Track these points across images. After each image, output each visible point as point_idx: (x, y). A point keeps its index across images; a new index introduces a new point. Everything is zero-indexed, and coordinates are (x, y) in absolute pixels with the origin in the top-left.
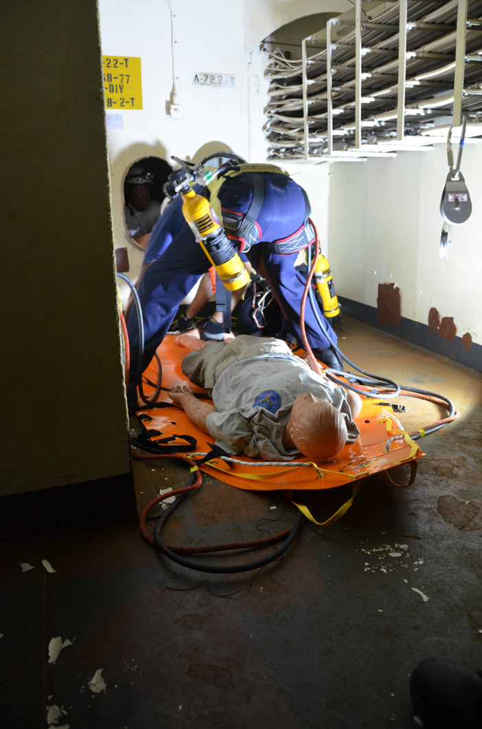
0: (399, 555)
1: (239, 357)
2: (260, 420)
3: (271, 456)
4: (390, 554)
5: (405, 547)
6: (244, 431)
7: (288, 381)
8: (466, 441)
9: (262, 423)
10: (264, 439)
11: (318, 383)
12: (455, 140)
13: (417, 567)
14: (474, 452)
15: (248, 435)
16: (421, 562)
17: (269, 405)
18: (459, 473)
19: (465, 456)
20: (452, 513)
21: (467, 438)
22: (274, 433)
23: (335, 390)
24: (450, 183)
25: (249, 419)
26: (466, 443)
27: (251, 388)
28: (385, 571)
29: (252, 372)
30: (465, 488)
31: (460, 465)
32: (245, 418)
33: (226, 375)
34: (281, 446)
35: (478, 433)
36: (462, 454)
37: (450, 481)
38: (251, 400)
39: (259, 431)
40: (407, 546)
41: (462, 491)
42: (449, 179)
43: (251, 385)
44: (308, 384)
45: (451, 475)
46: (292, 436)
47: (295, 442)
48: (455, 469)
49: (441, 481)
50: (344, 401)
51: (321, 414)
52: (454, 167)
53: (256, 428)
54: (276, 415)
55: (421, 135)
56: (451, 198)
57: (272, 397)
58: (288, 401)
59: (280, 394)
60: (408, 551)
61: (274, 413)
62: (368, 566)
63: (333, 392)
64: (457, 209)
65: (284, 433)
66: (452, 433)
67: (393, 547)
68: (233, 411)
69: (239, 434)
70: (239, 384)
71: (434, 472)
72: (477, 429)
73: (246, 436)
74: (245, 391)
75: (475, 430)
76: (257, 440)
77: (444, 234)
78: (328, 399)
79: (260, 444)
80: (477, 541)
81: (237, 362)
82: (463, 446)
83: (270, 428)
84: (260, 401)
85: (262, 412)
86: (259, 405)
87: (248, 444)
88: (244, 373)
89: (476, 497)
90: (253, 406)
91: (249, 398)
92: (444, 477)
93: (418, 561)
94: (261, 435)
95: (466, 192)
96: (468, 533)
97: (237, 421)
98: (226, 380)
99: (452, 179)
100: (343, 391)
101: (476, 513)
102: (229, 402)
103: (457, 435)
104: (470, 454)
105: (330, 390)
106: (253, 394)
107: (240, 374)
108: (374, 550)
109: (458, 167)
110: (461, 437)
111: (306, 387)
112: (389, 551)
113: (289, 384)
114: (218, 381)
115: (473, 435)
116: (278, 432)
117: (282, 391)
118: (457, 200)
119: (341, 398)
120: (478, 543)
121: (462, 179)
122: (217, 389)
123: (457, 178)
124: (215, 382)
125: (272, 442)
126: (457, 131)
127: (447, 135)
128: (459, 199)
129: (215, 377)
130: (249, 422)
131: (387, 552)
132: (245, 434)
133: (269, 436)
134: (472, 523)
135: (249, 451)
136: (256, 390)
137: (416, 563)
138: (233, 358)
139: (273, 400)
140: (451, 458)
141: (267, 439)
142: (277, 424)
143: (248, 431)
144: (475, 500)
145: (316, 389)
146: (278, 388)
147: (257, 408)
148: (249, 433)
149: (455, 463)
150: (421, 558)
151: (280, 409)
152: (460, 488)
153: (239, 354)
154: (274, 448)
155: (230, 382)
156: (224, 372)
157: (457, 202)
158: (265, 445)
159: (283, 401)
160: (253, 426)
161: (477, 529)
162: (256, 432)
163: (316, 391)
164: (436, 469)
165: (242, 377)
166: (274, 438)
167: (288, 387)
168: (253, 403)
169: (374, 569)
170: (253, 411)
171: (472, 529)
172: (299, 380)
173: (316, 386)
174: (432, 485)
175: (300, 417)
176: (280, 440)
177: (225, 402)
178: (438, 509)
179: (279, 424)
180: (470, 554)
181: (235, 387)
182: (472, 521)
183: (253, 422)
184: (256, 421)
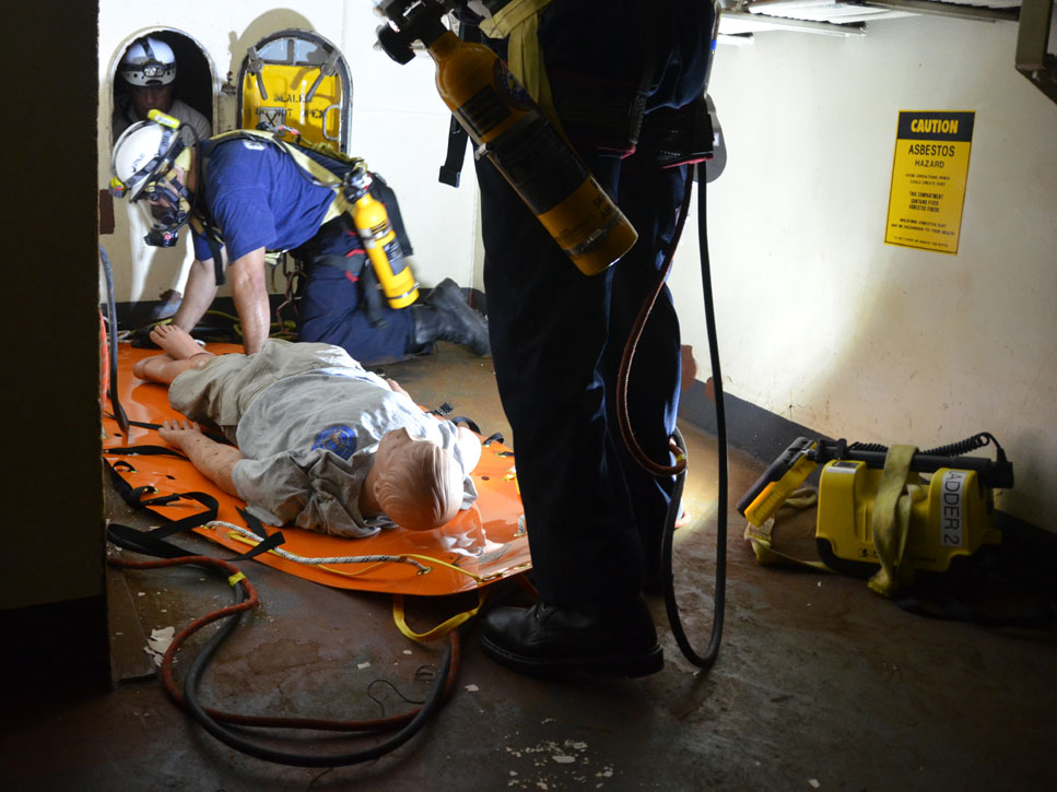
0: (571, 759)
1: (278, 374)
2: (324, 469)
3: (342, 527)
4: (555, 758)
5: (582, 746)
6: (297, 487)
9: (328, 474)
10: (331, 499)
13: (600, 783)
15: (304, 494)
16: (609, 775)
17: (337, 447)
19: (699, 592)
21: (703, 561)
22: (346, 490)
25: (307, 469)
26: (701, 569)
27: (305, 421)
28: (544, 787)
29: (305, 396)
31: (688, 608)
32: (300, 467)
33: (259, 403)
34: (357, 512)
36: (693, 589)
38: (308, 439)
39: (322, 487)
40: (585, 746)
43: (305, 416)
46: (377, 495)
47: (382, 503)
48: (679, 613)
50: (455, 444)
53: (317, 483)
54: (349, 463)
58: (367, 441)
60: (586, 754)
61: (347, 460)
62: (515, 778)
67: (561, 747)
68: (279, 455)
69: (289, 492)
70: (282, 416)
73: (300, 495)
74: (293, 426)
76: (319, 502)
79: (324, 508)
80: (709, 740)
81: (276, 381)
82: (696, 575)
83: (340, 482)
84: (322, 441)
85: (328, 457)
86: (321, 446)
87: (303, 509)
90: (312, 449)
91: (304, 436)
93: (604, 772)
94: (326, 494)
96: (694, 725)
97: (287, 472)
98: (260, 411)
101: (710, 693)
102: (266, 446)
104: (707, 589)
106: (312, 430)
107: (284, 401)
108: (528, 750)
110: (693, 559)
112: (554, 753)
114: (245, 413)
116: (352, 490)
119: (450, 439)
120: (710, 744)
122: (244, 426)
124: (240, 416)
125: (343, 505)
129: (239, 408)
130: (306, 473)
131: (550, 755)
132: (299, 491)
133: (338, 496)
134: (701, 710)
135: (305, 519)
136: (314, 423)
137: (599, 775)
138: (268, 376)
141: (335, 499)
142: (351, 476)
143: (303, 488)
146: (351, 422)
147: (319, 452)
148: (305, 491)
150: (609, 765)
151: (356, 454)
153: (279, 368)
155: (267, 415)
156: (256, 398)
158: (332, 509)
159: (361, 441)
160: (313, 480)
161: (710, 719)
162: (317, 488)
165: (287, 405)
166: (346, 499)
168: (311, 444)
169: (526, 784)
170: (311, 456)
171: (701, 720)
175: (391, 464)
176: (356, 502)
177: (260, 447)
179: (354, 476)
181: (275, 421)
182: (702, 705)
183: (313, 473)
184: (317, 471)
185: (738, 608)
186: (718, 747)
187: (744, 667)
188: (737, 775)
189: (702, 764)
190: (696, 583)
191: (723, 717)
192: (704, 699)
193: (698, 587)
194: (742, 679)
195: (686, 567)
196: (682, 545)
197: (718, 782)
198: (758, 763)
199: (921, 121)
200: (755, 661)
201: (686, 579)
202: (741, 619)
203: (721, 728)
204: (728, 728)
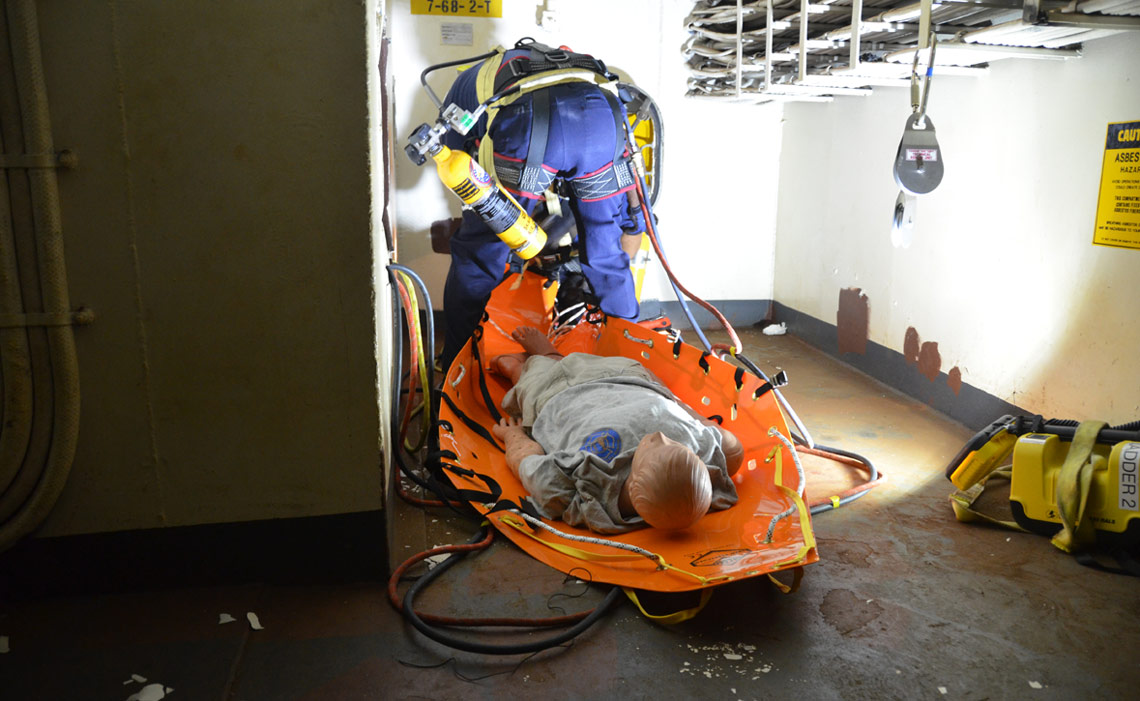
0: (739, 657)
1: (572, 382)
2: (586, 472)
3: (600, 525)
4: (725, 655)
5: (751, 648)
6: (560, 488)
7: (634, 416)
8: (905, 520)
9: (589, 476)
10: (590, 500)
11: (679, 421)
12: (922, 70)
13: (756, 675)
14: (910, 537)
16: (766, 670)
18: (876, 562)
19: (895, 540)
20: (840, 613)
21: (909, 517)
22: (607, 491)
23: (705, 431)
24: (910, 133)
25: (571, 470)
26: (905, 522)
27: (580, 424)
28: (709, 675)
29: (587, 402)
30: (874, 582)
31: (882, 552)
32: (563, 468)
33: (551, 407)
34: (615, 511)
35: (930, 512)
36: (892, 538)
37: (857, 571)
38: (577, 442)
39: (584, 489)
40: (754, 648)
41: (868, 585)
42: (909, 127)
43: (582, 420)
44: (663, 421)
45: (863, 563)
46: (630, 494)
47: (633, 502)
48: (872, 556)
49: (843, 569)
50: (717, 448)
51: (671, 462)
52: (919, 110)
53: (579, 483)
54: (611, 465)
55: (886, 61)
56: (910, 155)
57: (608, 438)
58: (632, 443)
59: (620, 434)
60: (751, 655)
61: (609, 462)
62: (687, 667)
63: (701, 434)
64: (919, 172)
65: (621, 490)
66: (888, 509)
67: (733, 648)
69: (553, 492)
70: (567, 420)
71: (837, 558)
72: (931, 506)
73: (565, 496)
74: (572, 429)
75: (926, 506)
76: (581, 502)
77: (899, 209)
78: (692, 444)
79: (584, 507)
80: (862, 651)
81: (568, 388)
83: (601, 483)
84: (590, 443)
85: (590, 459)
86: (589, 450)
87: (566, 507)
88: (578, 403)
89: (886, 595)
90: (579, 451)
91: (576, 439)
92: (849, 565)
93: (763, 668)
94: (586, 495)
95: (936, 147)
96: (853, 640)
97: (551, 473)
98: (551, 414)
99: (915, 127)
100: (716, 434)
101: (877, 616)
103: (897, 513)
104: (905, 539)
105: (696, 431)
106: (582, 433)
107: (571, 406)
108: (704, 648)
109: (923, 110)
110: (899, 515)
111: (661, 425)
112: (726, 651)
113: (634, 419)
114: (539, 416)
115: (921, 513)
116: (613, 489)
117: (624, 430)
118: (919, 158)
119: (713, 444)
120: (863, 655)
121: (930, 127)
123: (922, 125)
124: (536, 416)
125: (602, 506)
126: (924, 54)
127: (912, 60)
128: (924, 158)
129: (535, 409)
130: (570, 474)
131: (721, 654)
132: (562, 492)
133: (599, 497)
134: (864, 628)
135: (568, 517)
136: (586, 426)
137: (759, 670)
138: (563, 383)
139: (610, 442)
140: (872, 541)
141: (594, 500)
142: (612, 478)
143: (566, 489)
144: (882, 599)
145: (676, 427)
146: (618, 426)
147: (586, 455)
148: (569, 492)
149: (875, 548)
150: (769, 664)
151: (619, 456)
152: (868, 581)
153: (573, 377)
154: (604, 514)
155: (556, 417)
156: (549, 402)
157: (919, 161)
158: (592, 510)
159: (625, 444)
160: (576, 481)
161: (869, 636)
162: (579, 490)
163: (674, 432)
164: (841, 554)
165: (572, 409)
166: (605, 498)
167: (633, 425)
168: (579, 446)
169: (695, 672)
170: (576, 458)
171: (861, 636)
172: (651, 415)
173: (676, 424)
174: (825, 574)
175: (642, 466)
176: (615, 500)
178: (821, 606)
179: (614, 478)
180: (843, 667)
181: (561, 424)
182: (865, 625)
183: (576, 475)
184: (580, 473)
185: (926, 554)
186: (868, 657)
187: (914, 599)
188: (877, 679)
189: (850, 669)
190: (895, 533)
191: (882, 635)
192: (869, 621)
193: (896, 536)
194: (909, 608)
195: (891, 520)
196: (894, 504)
197: (858, 683)
198: (898, 672)
200: (926, 595)
201: (888, 530)
202: (926, 562)
203: (875, 643)
204: (883, 644)
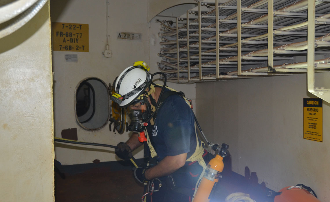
199: (309, 101)
